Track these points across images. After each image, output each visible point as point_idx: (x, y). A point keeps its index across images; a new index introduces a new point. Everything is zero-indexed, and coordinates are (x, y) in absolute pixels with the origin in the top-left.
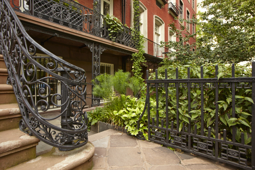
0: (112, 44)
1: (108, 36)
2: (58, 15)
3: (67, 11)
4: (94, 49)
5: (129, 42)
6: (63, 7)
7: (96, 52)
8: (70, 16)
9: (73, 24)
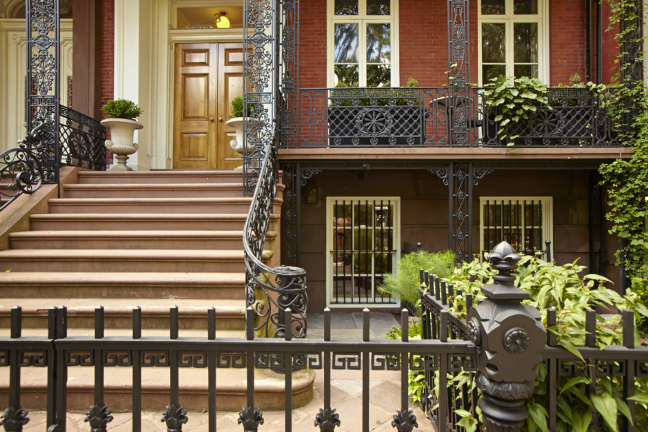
0: (506, 154)
1: (496, 137)
2: (369, 128)
3: (384, 114)
4: (454, 177)
5: (584, 129)
6: (377, 110)
7: (459, 185)
8: (392, 121)
9: (397, 136)
